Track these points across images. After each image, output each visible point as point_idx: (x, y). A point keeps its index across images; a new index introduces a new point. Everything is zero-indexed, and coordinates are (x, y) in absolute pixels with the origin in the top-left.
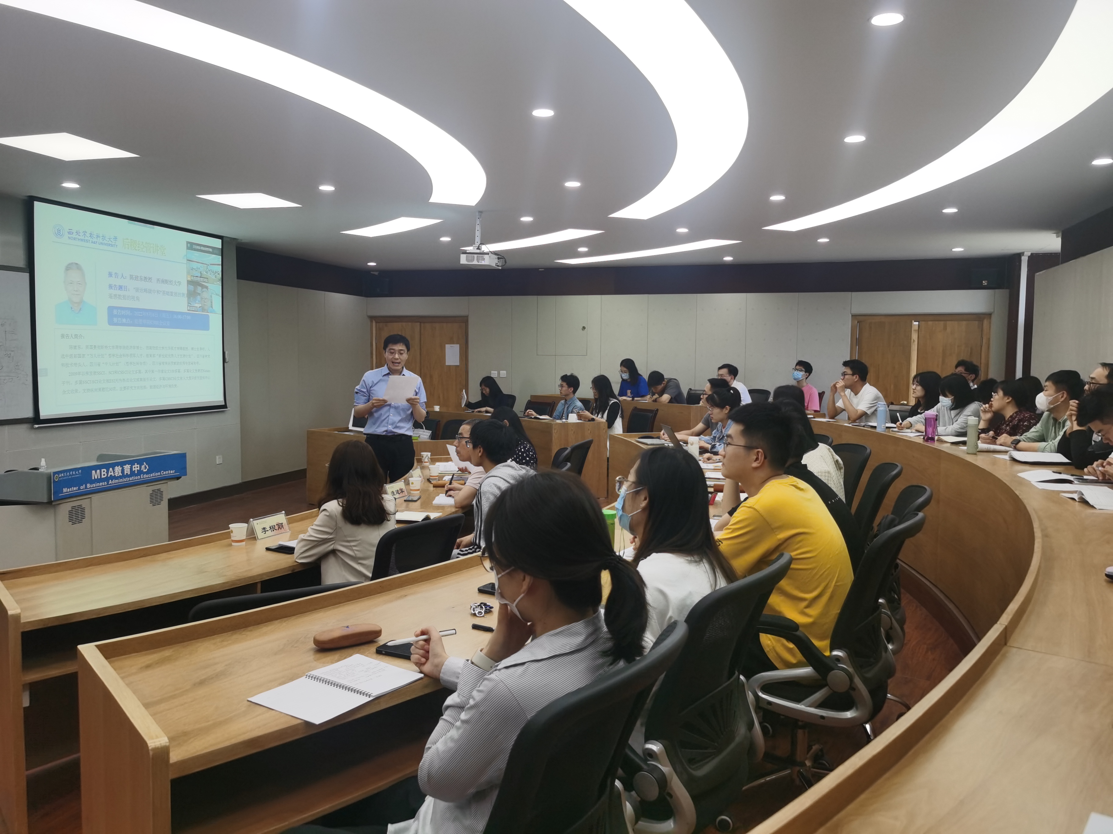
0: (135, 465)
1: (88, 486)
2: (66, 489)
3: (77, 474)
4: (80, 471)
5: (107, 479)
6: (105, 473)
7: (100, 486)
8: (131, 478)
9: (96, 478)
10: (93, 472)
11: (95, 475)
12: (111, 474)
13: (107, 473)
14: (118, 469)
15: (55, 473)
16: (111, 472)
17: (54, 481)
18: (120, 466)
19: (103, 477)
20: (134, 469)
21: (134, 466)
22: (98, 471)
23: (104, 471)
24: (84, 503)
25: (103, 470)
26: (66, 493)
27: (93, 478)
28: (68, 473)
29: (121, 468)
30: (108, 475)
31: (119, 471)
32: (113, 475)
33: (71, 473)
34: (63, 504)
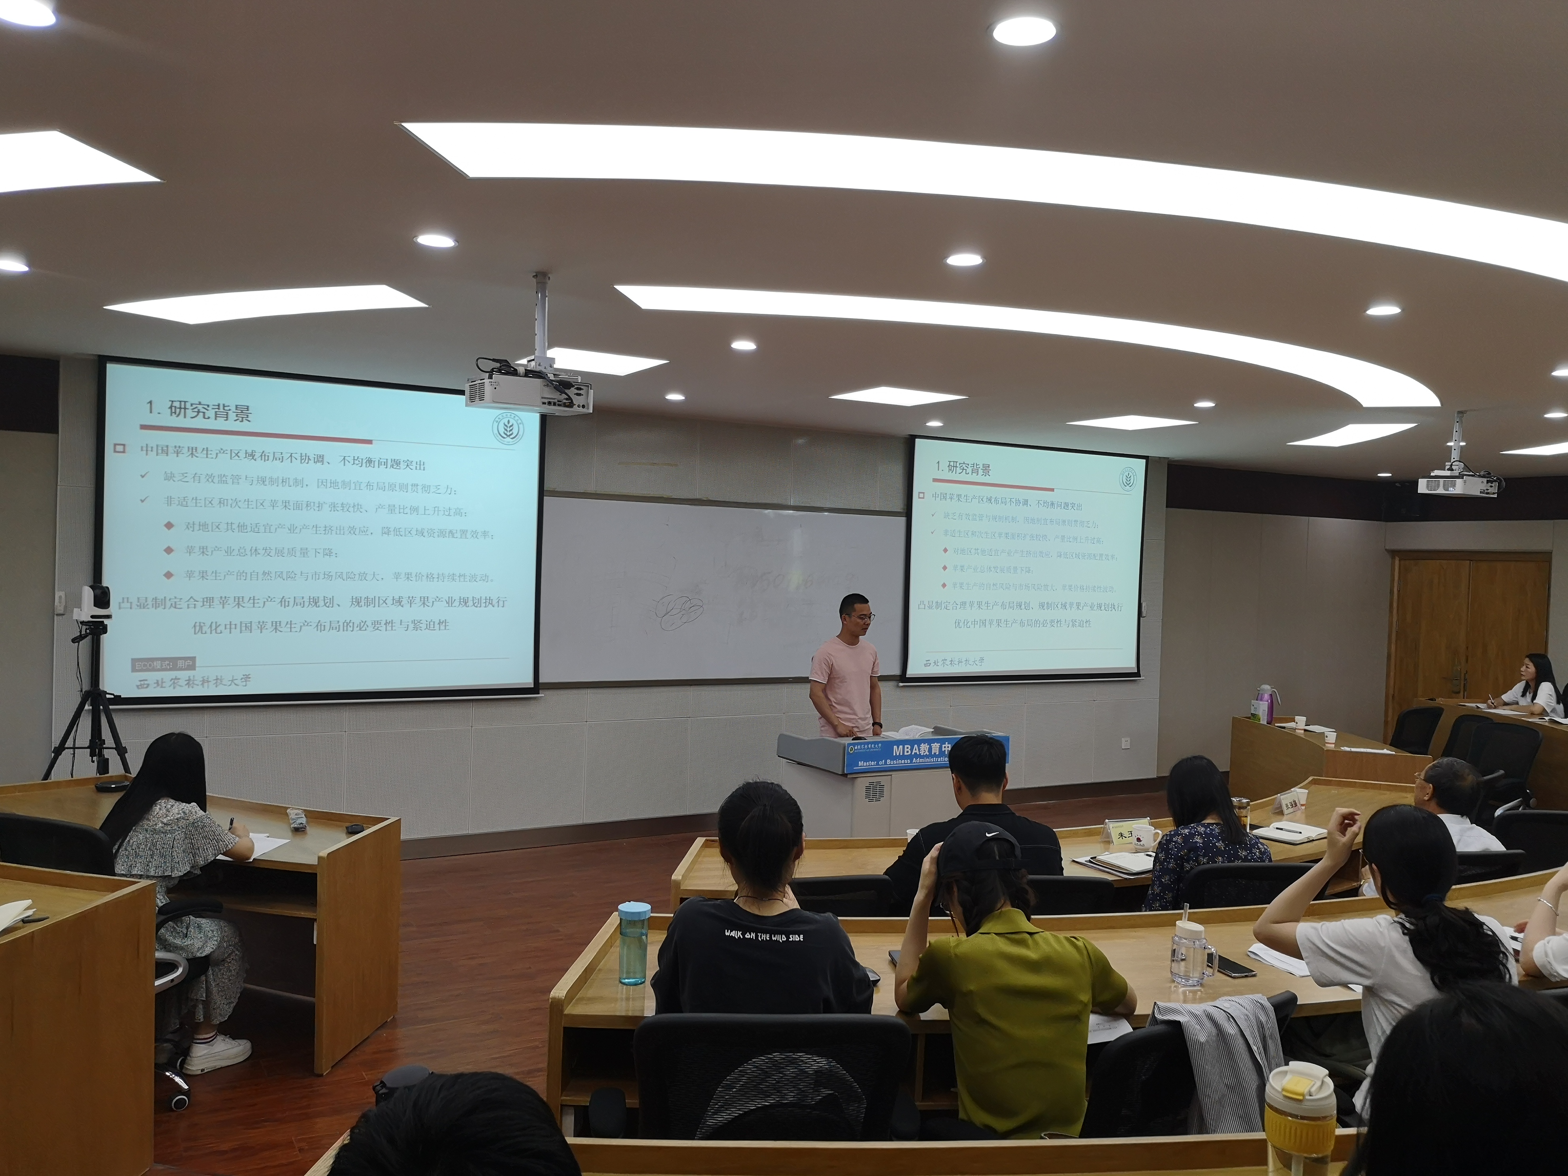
0: (945, 744)
1: (888, 761)
2: (862, 762)
3: (876, 748)
4: (880, 745)
5: (910, 757)
6: (908, 750)
7: (902, 764)
8: (939, 759)
9: (898, 754)
10: (895, 747)
11: (897, 750)
12: (915, 751)
13: (912, 750)
14: (924, 747)
15: (849, 745)
16: (916, 750)
17: (848, 753)
18: (927, 744)
19: (906, 754)
20: (943, 750)
21: (943, 746)
22: (901, 747)
23: (908, 748)
24: (884, 780)
25: (906, 746)
26: (862, 766)
27: (894, 755)
28: (866, 746)
29: (928, 746)
30: (912, 752)
31: (925, 749)
32: (918, 753)
33: (869, 746)
34: (859, 778)
